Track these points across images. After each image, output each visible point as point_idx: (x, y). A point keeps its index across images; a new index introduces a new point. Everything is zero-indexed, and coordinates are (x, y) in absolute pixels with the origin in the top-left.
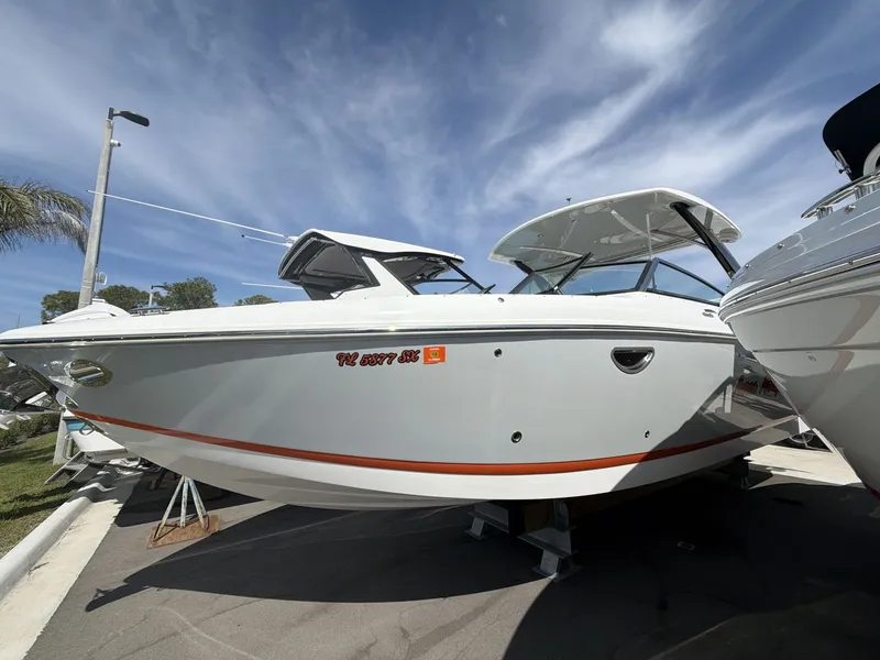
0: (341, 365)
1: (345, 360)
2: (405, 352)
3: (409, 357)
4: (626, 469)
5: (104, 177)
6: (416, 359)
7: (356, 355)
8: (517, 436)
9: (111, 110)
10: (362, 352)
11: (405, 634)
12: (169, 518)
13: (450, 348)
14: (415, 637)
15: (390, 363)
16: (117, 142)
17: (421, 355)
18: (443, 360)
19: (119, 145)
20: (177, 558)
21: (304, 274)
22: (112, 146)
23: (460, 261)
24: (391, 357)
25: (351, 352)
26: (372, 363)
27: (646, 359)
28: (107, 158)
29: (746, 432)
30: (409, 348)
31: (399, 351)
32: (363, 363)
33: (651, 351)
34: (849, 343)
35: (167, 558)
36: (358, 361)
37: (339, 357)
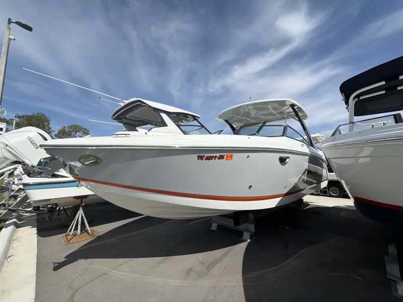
0: (198, 160)
1: (200, 158)
2: (220, 156)
3: (221, 157)
4: (279, 199)
5: (5, 56)
6: (223, 158)
7: (204, 156)
8: (251, 186)
9: (10, 20)
10: (206, 155)
11: (203, 263)
12: (74, 231)
13: (235, 155)
14: (207, 264)
15: (215, 159)
16: (13, 38)
17: (225, 157)
18: (232, 159)
19: (14, 39)
20: (83, 248)
21: (126, 118)
22: (10, 39)
23: (199, 118)
24: (216, 157)
25: (203, 155)
26: (209, 159)
27: (288, 160)
28: (7, 46)
29: (302, 190)
30: (222, 154)
31: (218, 155)
32: (206, 159)
33: (288, 158)
34: (360, 155)
35: (82, 247)
36: (204, 158)
37: (198, 157)
